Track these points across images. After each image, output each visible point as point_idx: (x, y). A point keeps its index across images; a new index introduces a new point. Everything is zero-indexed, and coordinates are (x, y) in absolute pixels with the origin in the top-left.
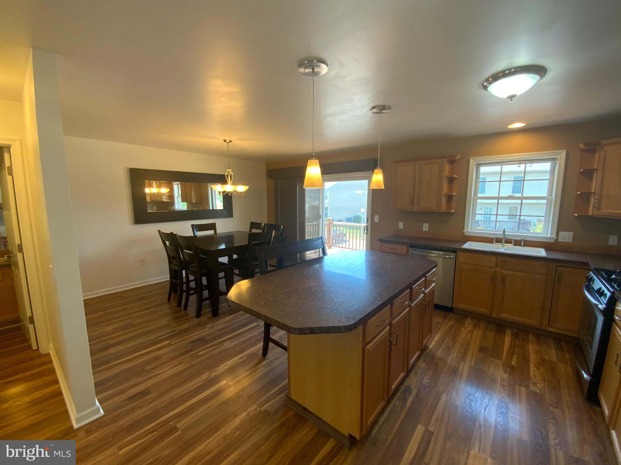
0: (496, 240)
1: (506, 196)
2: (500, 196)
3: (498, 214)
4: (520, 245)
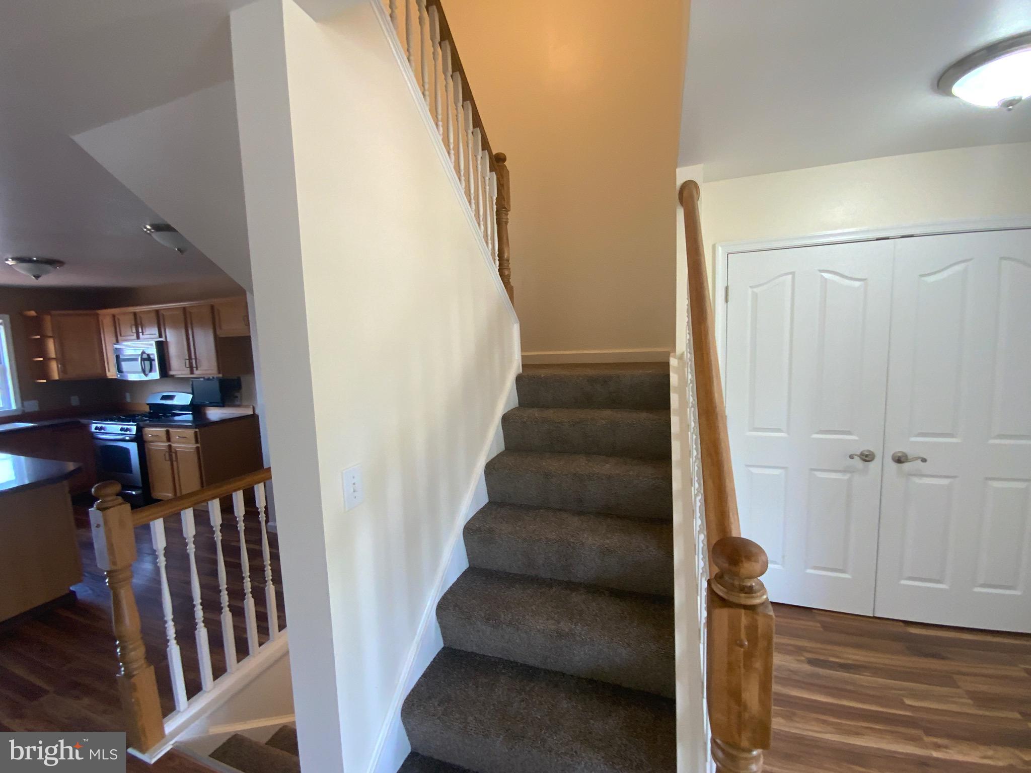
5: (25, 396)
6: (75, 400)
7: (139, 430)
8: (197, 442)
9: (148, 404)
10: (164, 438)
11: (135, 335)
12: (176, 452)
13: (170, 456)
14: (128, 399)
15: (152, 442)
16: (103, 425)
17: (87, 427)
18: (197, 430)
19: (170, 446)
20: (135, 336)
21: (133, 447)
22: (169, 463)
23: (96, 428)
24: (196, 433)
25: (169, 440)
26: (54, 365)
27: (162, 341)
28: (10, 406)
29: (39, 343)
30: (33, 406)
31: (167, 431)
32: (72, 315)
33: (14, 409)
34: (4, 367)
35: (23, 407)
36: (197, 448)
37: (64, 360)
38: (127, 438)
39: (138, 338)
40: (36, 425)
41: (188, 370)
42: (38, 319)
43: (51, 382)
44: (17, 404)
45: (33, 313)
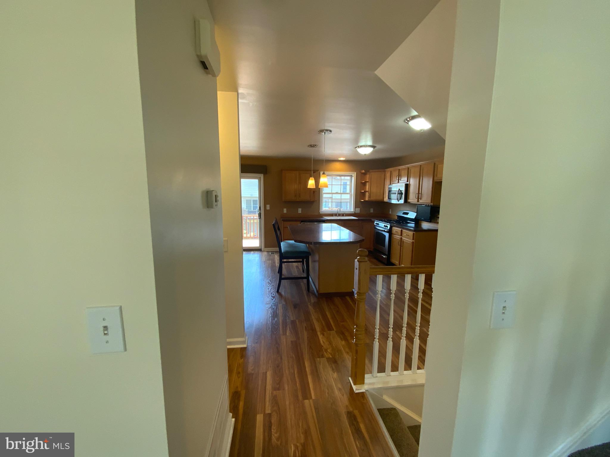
5: (356, 206)
6: (372, 211)
7: (391, 227)
8: (413, 239)
9: (397, 216)
10: (400, 234)
11: (397, 180)
12: (403, 242)
13: (401, 243)
14: (390, 213)
15: (395, 234)
16: (379, 223)
17: (373, 222)
19: (401, 238)
21: (387, 235)
22: (400, 246)
23: (376, 224)
24: (414, 234)
25: (401, 235)
26: (367, 194)
27: (408, 184)
28: (351, 210)
29: (364, 184)
30: (358, 210)
31: (402, 231)
32: (376, 172)
33: (352, 211)
34: (352, 194)
35: (355, 210)
36: (413, 242)
37: (370, 192)
38: (386, 230)
39: (398, 182)
40: (357, 218)
41: (417, 199)
42: (365, 174)
43: (365, 201)
44: (353, 209)
45: (363, 171)
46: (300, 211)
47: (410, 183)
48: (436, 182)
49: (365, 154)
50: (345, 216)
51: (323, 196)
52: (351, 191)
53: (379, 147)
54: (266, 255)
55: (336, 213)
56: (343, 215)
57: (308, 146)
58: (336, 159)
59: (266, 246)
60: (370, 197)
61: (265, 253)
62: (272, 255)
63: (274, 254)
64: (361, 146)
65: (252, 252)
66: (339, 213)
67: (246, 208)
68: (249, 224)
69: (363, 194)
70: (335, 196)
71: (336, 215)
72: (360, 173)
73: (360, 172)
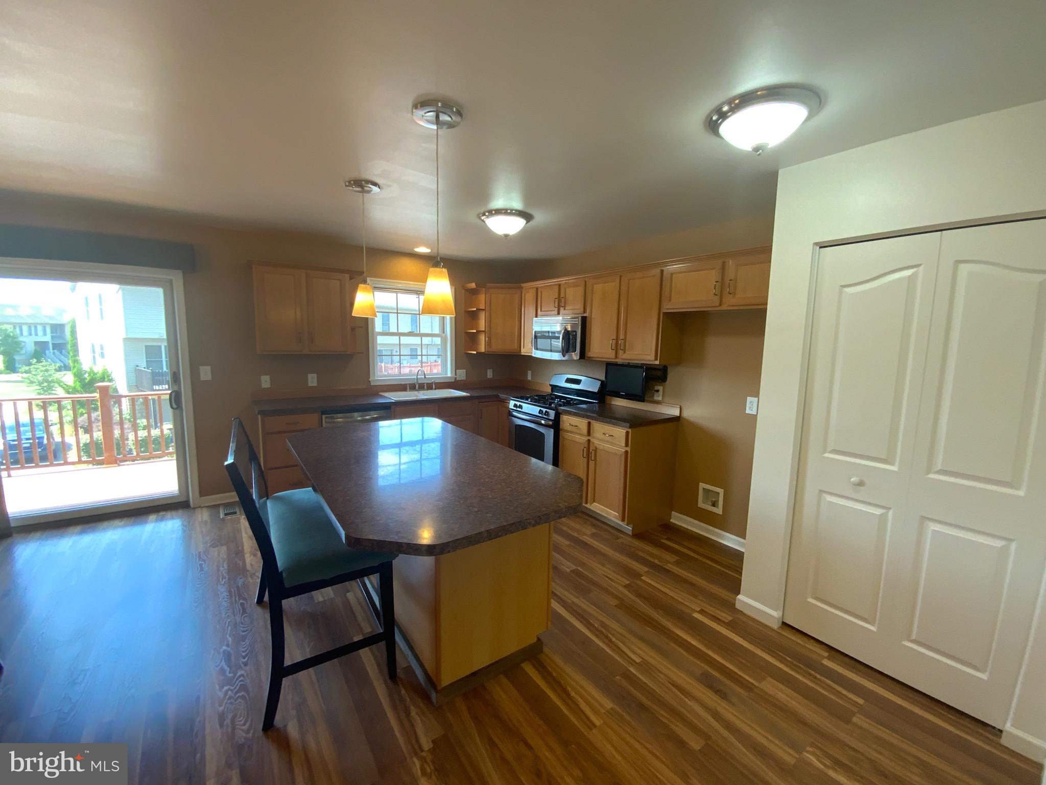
0: (409, 386)
1: (406, 332)
2: (399, 331)
3: (401, 354)
4: (431, 389)
5: (457, 365)
6: (490, 374)
7: (558, 415)
8: (627, 445)
9: (551, 385)
10: (585, 431)
11: (556, 309)
12: (596, 450)
13: (589, 453)
14: (529, 378)
15: (568, 432)
16: (521, 404)
17: (505, 402)
18: (630, 430)
19: (589, 440)
20: (556, 312)
21: (549, 435)
22: (585, 460)
23: (515, 406)
24: (627, 433)
25: (589, 434)
26: (482, 338)
27: (586, 317)
28: (446, 373)
29: (474, 316)
30: (462, 375)
31: (589, 423)
32: (502, 288)
33: (449, 375)
34: (446, 337)
35: (456, 375)
36: (626, 452)
37: (490, 334)
38: (543, 422)
39: (559, 314)
40: (468, 394)
41: (614, 351)
42: (474, 292)
43: (479, 354)
44: (451, 373)
45: (473, 285)
46: (312, 380)
47: (593, 316)
48: (665, 314)
49: (506, 236)
50: (435, 389)
51: (377, 342)
52: (443, 329)
53: (541, 217)
54: (206, 522)
55: (411, 382)
56: (430, 387)
57: (349, 182)
58: (404, 248)
59: (204, 491)
60: (489, 344)
61: (204, 516)
62: (229, 517)
63: (235, 513)
64: (499, 212)
65: (152, 517)
66: (419, 382)
67: (145, 366)
68: (157, 403)
69: (472, 339)
70: (404, 340)
71: (413, 387)
72: (464, 291)
73: (463, 287)
